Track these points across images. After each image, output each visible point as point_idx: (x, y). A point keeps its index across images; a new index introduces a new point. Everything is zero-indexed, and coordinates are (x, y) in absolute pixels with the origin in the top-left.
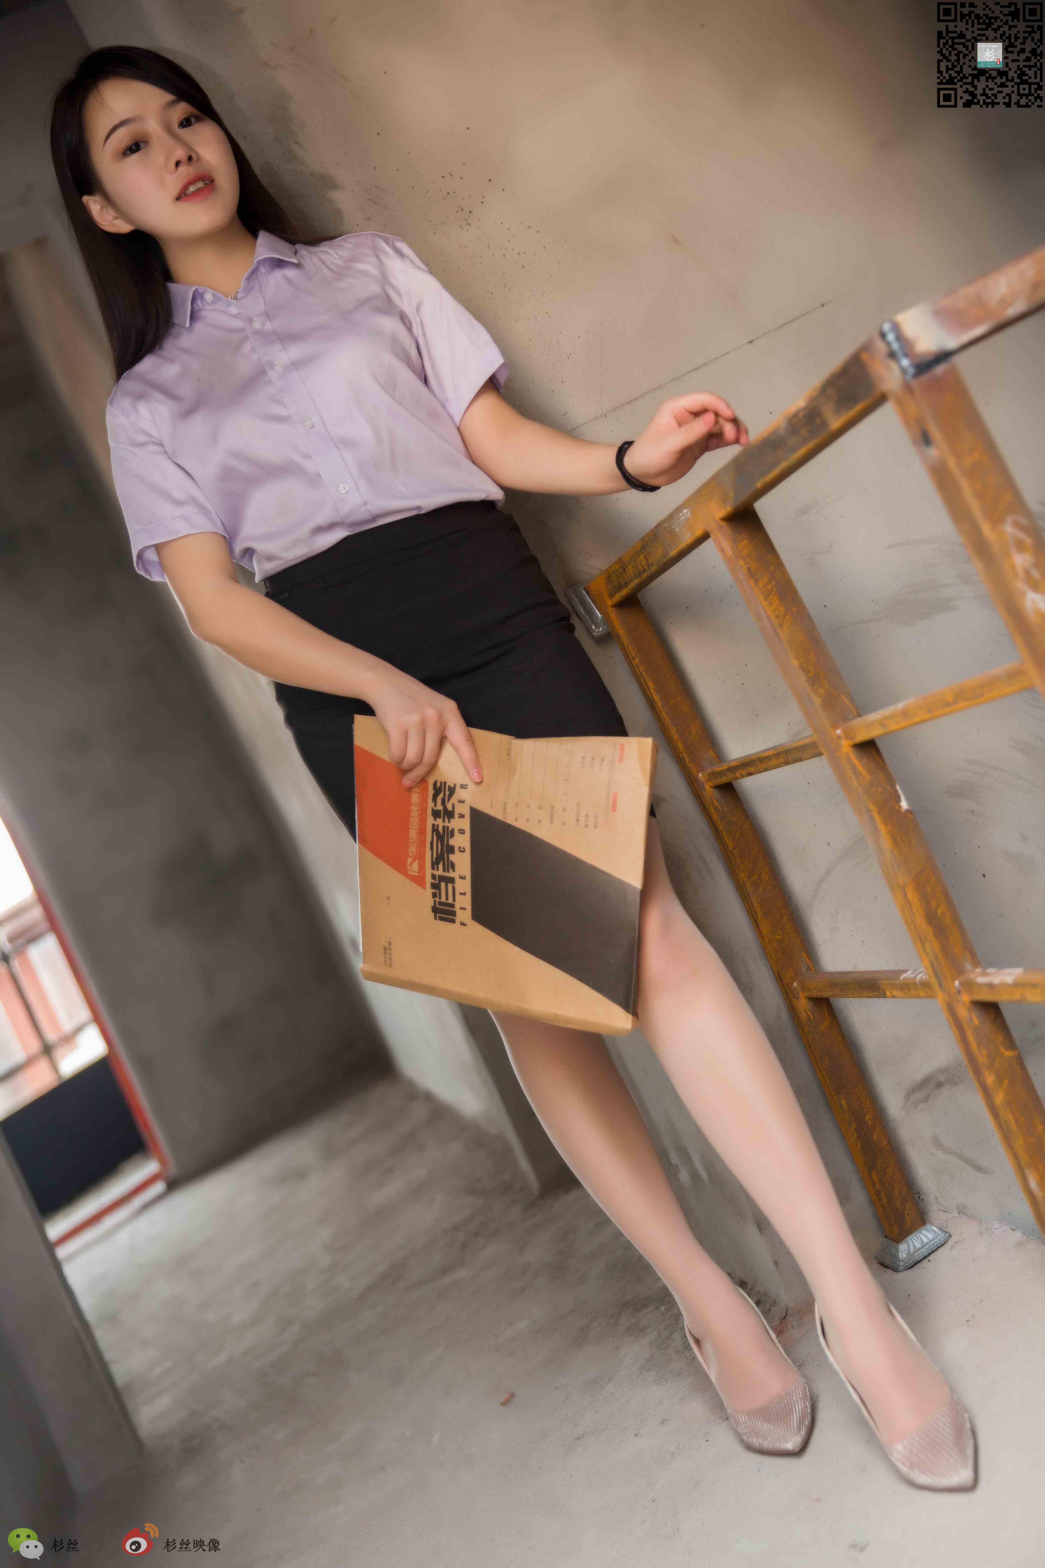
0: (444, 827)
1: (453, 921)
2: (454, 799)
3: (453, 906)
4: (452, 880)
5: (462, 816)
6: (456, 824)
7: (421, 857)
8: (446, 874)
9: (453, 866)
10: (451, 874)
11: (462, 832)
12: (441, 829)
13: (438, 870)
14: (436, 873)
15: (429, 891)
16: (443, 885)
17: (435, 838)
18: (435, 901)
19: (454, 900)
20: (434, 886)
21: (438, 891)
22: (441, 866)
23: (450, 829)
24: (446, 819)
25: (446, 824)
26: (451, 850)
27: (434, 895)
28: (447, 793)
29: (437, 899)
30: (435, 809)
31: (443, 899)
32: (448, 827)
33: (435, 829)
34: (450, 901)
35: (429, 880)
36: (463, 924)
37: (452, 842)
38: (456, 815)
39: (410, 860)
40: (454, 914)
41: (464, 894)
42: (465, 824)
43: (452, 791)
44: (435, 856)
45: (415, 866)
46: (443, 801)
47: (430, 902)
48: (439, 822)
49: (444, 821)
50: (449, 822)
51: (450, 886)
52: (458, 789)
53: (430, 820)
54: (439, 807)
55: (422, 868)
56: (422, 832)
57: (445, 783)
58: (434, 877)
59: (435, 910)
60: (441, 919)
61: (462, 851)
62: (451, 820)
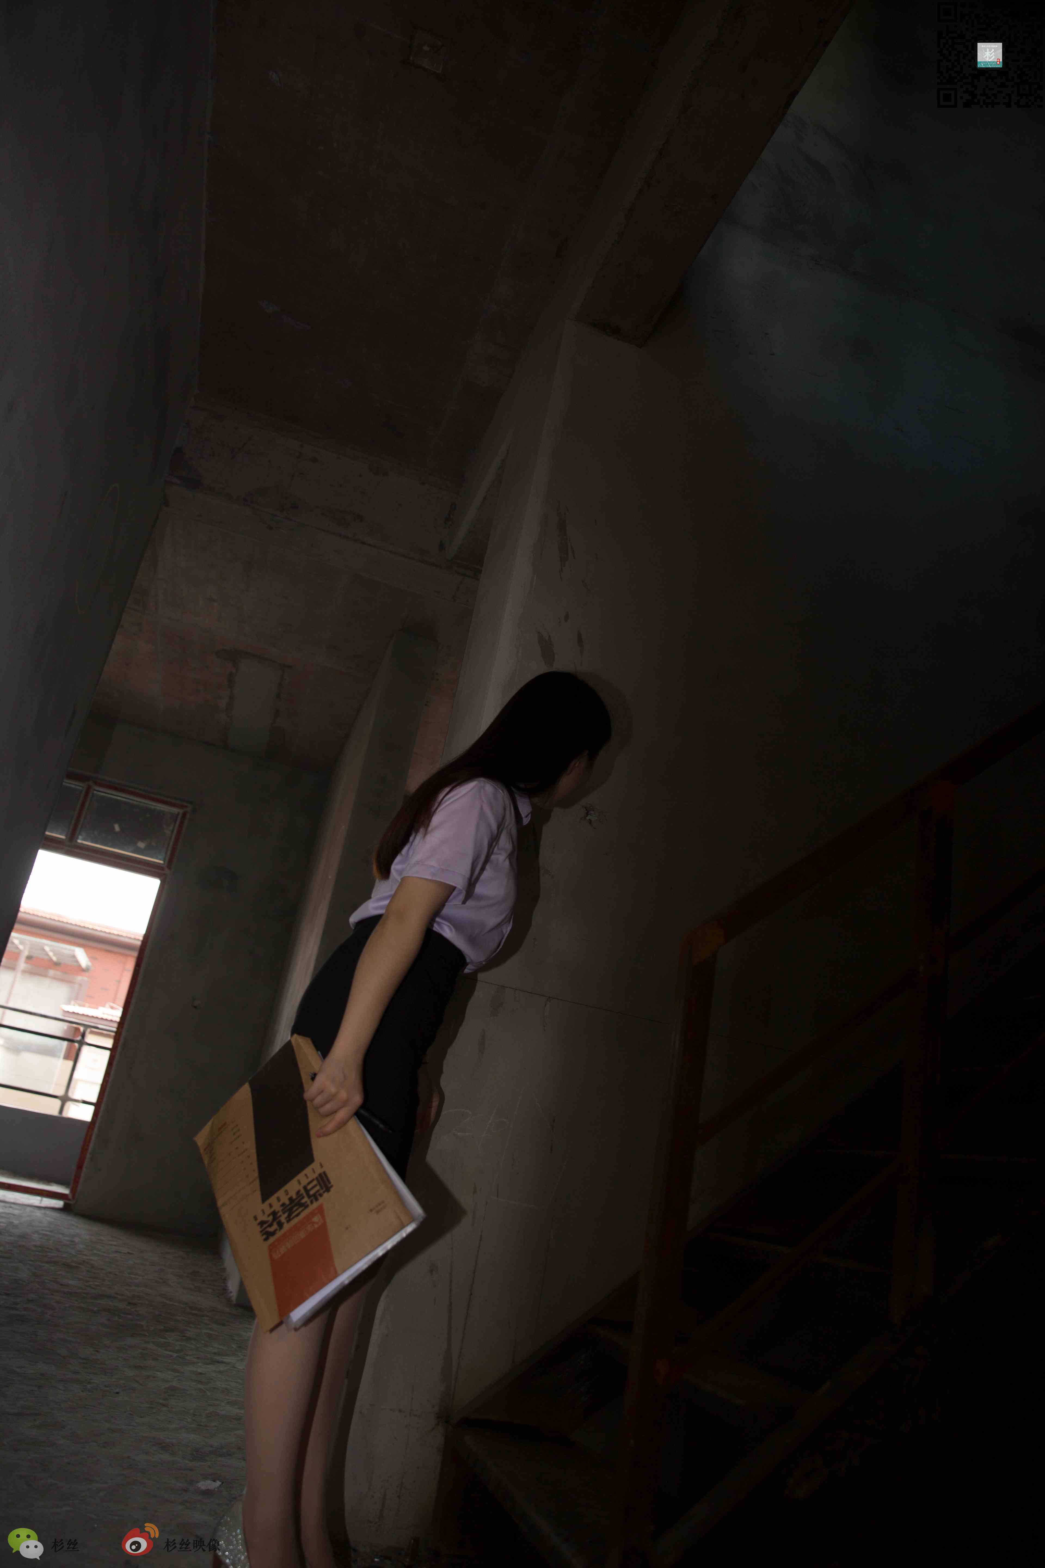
0: (284, 1213)
1: (324, 1173)
2: (265, 1218)
3: (317, 1178)
4: (305, 1188)
5: (271, 1206)
6: (277, 1207)
7: (308, 1218)
8: (305, 1194)
9: (298, 1192)
10: (303, 1191)
11: (278, 1199)
12: (286, 1215)
13: (306, 1202)
14: (309, 1202)
15: (321, 1200)
16: (312, 1193)
17: (294, 1214)
18: (324, 1192)
19: (313, 1180)
20: (317, 1200)
21: (317, 1194)
22: (303, 1201)
23: (282, 1208)
24: (279, 1215)
25: (281, 1213)
26: (291, 1199)
27: (321, 1195)
28: (265, 1226)
29: (321, 1192)
30: (278, 1228)
31: (318, 1188)
32: (282, 1210)
33: (289, 1219)
34: (315, 1182)
35: (315, 1205)
36: (321, 1166)
37: (287, 1202)
38: (272, 1210)
39: (316, 1226)
40: (320, 1175)
41: (306, 1175)
42: (273, 1200)
43: (262, 1223)
44: (300, 1209)
45: (315, 1219)
46: (270, 1226)
47: (326, 1195)
48: (283, 1219)
49: (280, 1216)
50: (278, 1212)
51: (309, 1187)
52: (259, 1220)
53: (287, 1227)
54: (275, 1226)
55: (313, 1214)
56: (296, 1228)
57: (261, 1232)
58: (312, 1202)
59: (328, 1190)
60: (330, 1182)
61: (287, 1192)
62: (277, 1211)
